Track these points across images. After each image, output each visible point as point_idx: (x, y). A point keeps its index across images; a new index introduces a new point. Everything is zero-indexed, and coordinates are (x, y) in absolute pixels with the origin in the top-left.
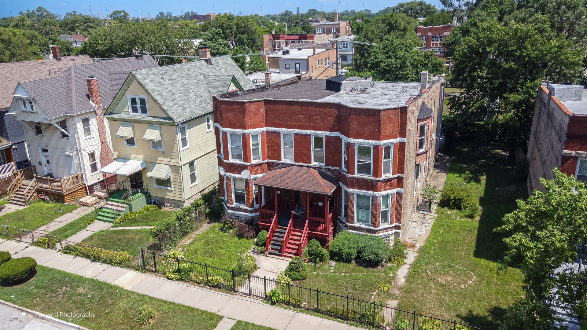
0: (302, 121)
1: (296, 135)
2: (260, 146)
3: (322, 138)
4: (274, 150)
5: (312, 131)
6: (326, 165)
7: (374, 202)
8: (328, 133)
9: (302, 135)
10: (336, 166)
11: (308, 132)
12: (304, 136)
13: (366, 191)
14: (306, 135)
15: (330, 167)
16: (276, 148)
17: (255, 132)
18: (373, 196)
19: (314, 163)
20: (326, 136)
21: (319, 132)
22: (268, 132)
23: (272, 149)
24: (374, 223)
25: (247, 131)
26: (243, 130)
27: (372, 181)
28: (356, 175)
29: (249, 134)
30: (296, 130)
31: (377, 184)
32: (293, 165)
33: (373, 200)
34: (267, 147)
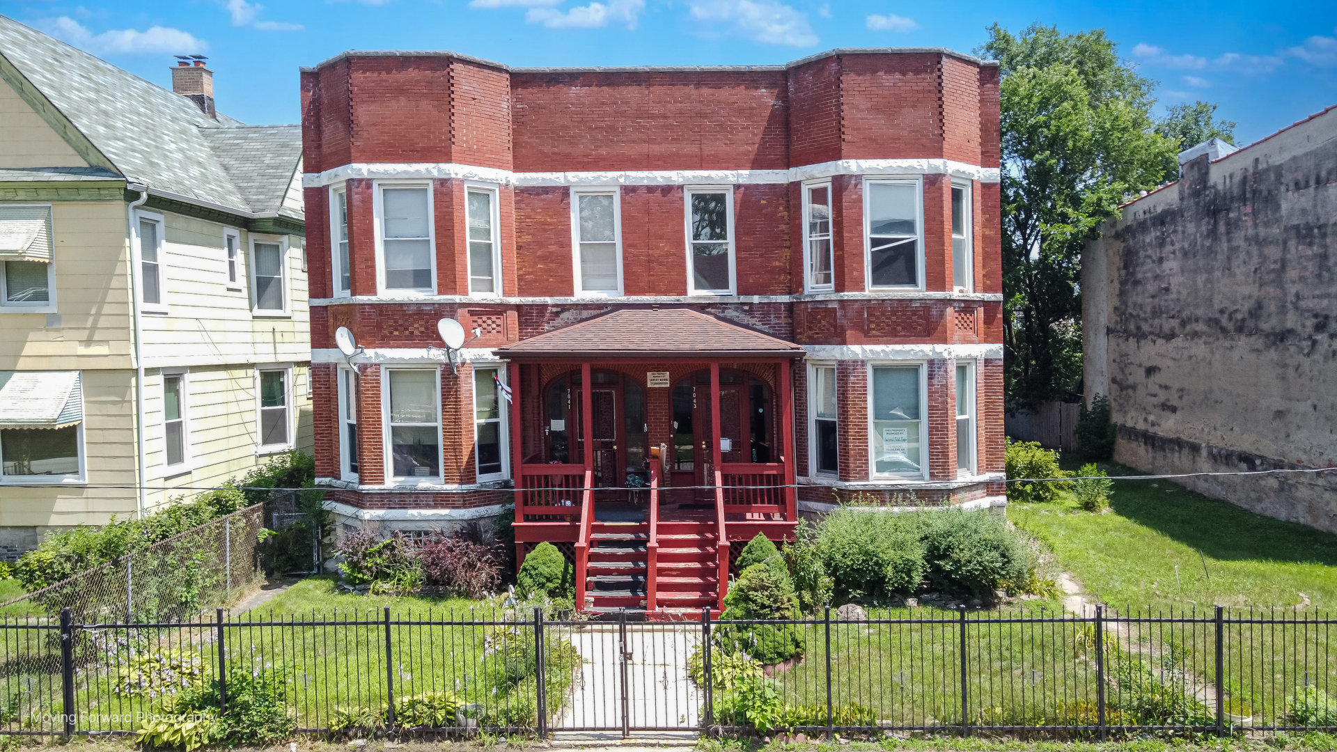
0: (649, 141)
1: (628, 190)
2: (495, 239)
3: (720, 199)
4: (544, 259)
5: (689, 174)
6: (739, 293)
7: (935, 381)
8: (745, 176)
9: (650, 189)
10: (774, 293)
11: (675, 177)
12: (658, 194)
13: (908, 347)
14: (667, 190)
15: (756, 299)
16: (553, 248)
17: (483, 181)
18: (931, 363)
19: (694, 293)
20: (737, 187)
21: (715, 174)
22: (524, 193)
23: (539, 253)
24: (940, 463)
25: (454, 170)
26: (443, 166)
27: (926, 305)
28: (871, 291)
29: (462, 181)
30: (629, 173)
31: (942, 314)
32: (618, 307)
33: (931, 377)
34: (519, 248)
